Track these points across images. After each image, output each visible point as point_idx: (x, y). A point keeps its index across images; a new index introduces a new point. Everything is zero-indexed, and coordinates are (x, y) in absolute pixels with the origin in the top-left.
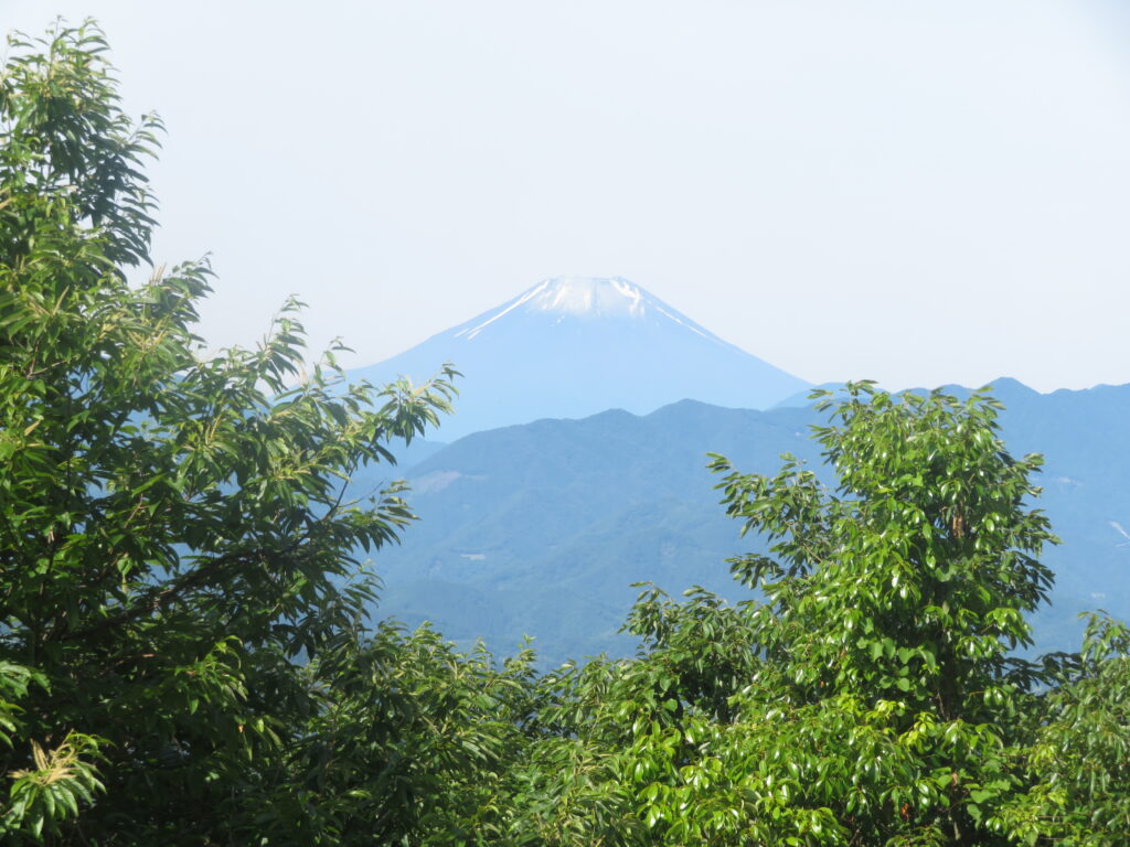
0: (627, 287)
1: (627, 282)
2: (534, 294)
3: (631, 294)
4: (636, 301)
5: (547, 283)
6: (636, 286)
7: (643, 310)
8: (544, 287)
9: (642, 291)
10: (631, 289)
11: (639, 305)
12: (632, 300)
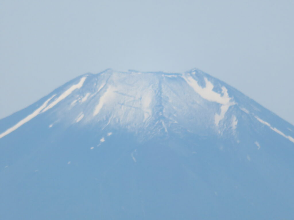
0: (210, 86)
1: (209, 77)
2: (68, 92)
3: (215, 97)
4: (224, 109)
5: (83, 79)
6: (224, 84)
7: (235, 123)
8: (80, 85)
9: (233, 92)
10: (217, 89)
11: (229, 114)
12: (217, 106)
